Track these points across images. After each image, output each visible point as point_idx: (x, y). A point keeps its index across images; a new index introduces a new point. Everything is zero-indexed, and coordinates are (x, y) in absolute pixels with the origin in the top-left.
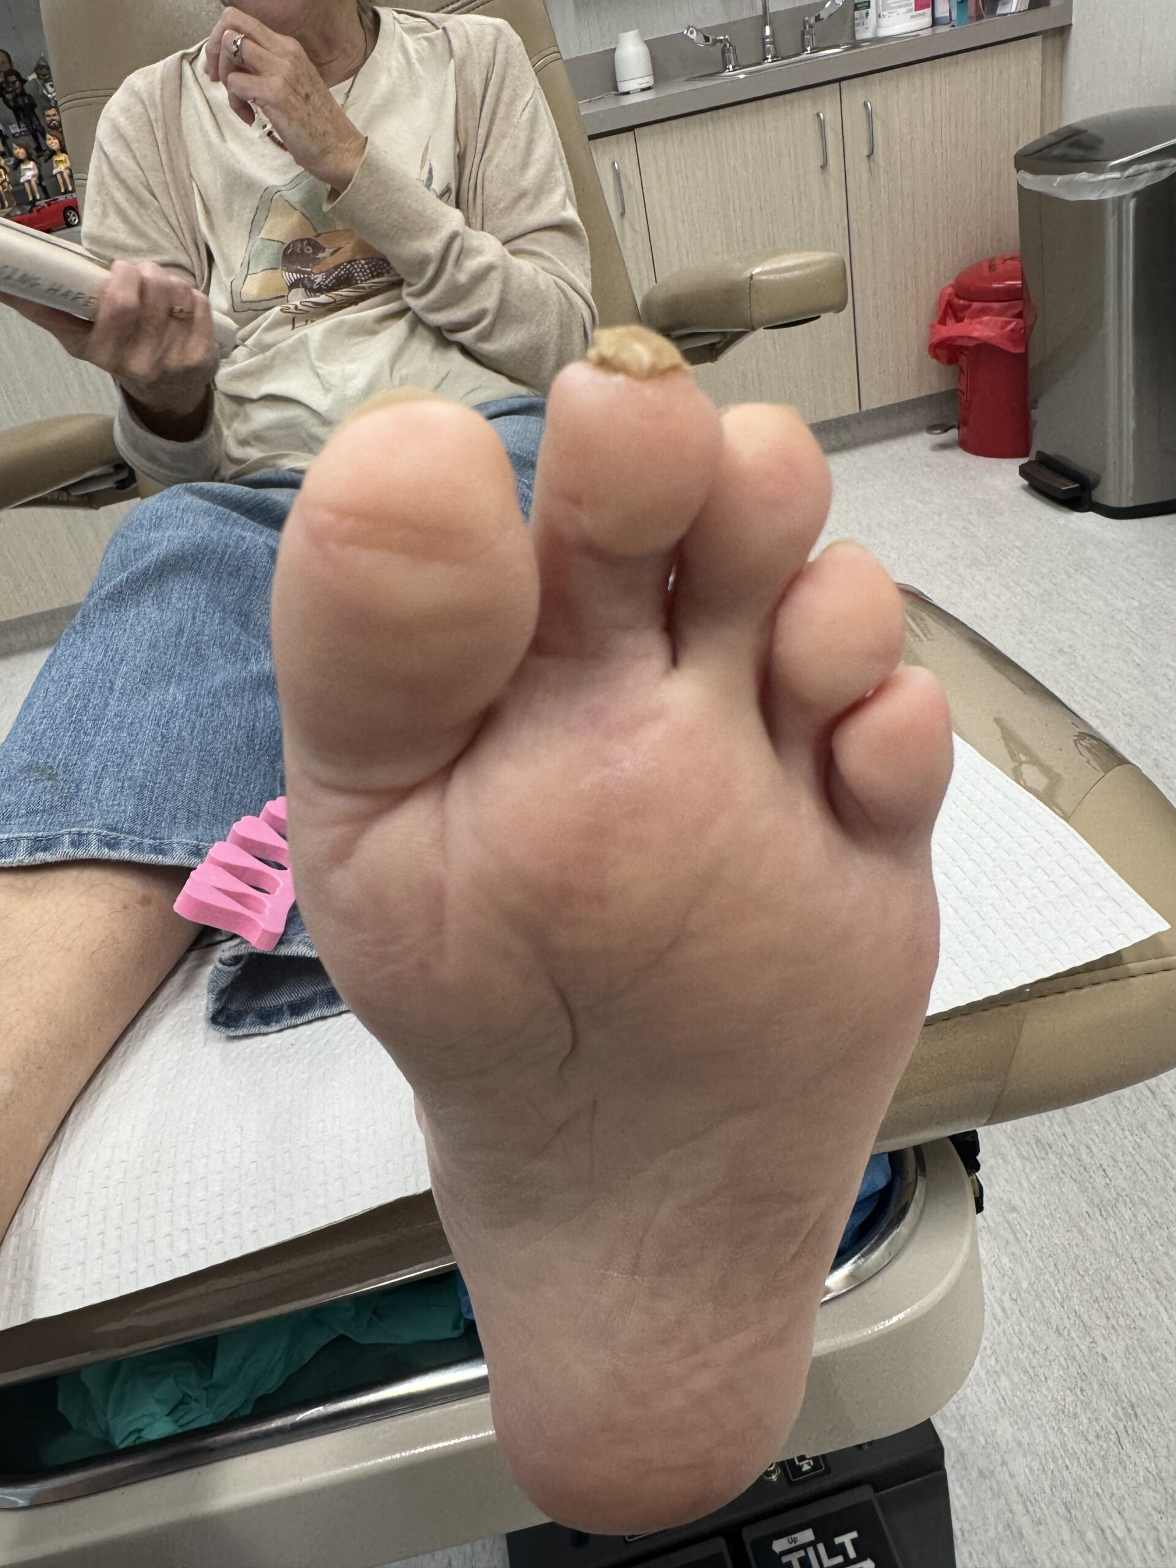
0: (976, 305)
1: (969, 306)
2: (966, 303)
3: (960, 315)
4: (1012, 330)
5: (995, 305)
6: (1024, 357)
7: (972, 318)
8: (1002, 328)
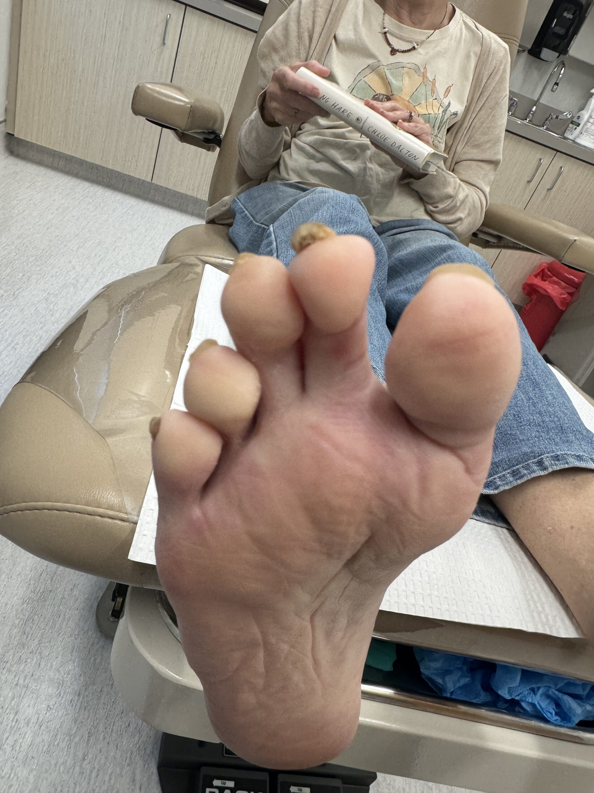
0: (555, 278)
1: (551, 277)
2: (551, 274)
3: (545, 278)
4: (564, 298)
5: (563, 283)
6: (562, 312)
7: (550, 282)
8: (561, 295)
